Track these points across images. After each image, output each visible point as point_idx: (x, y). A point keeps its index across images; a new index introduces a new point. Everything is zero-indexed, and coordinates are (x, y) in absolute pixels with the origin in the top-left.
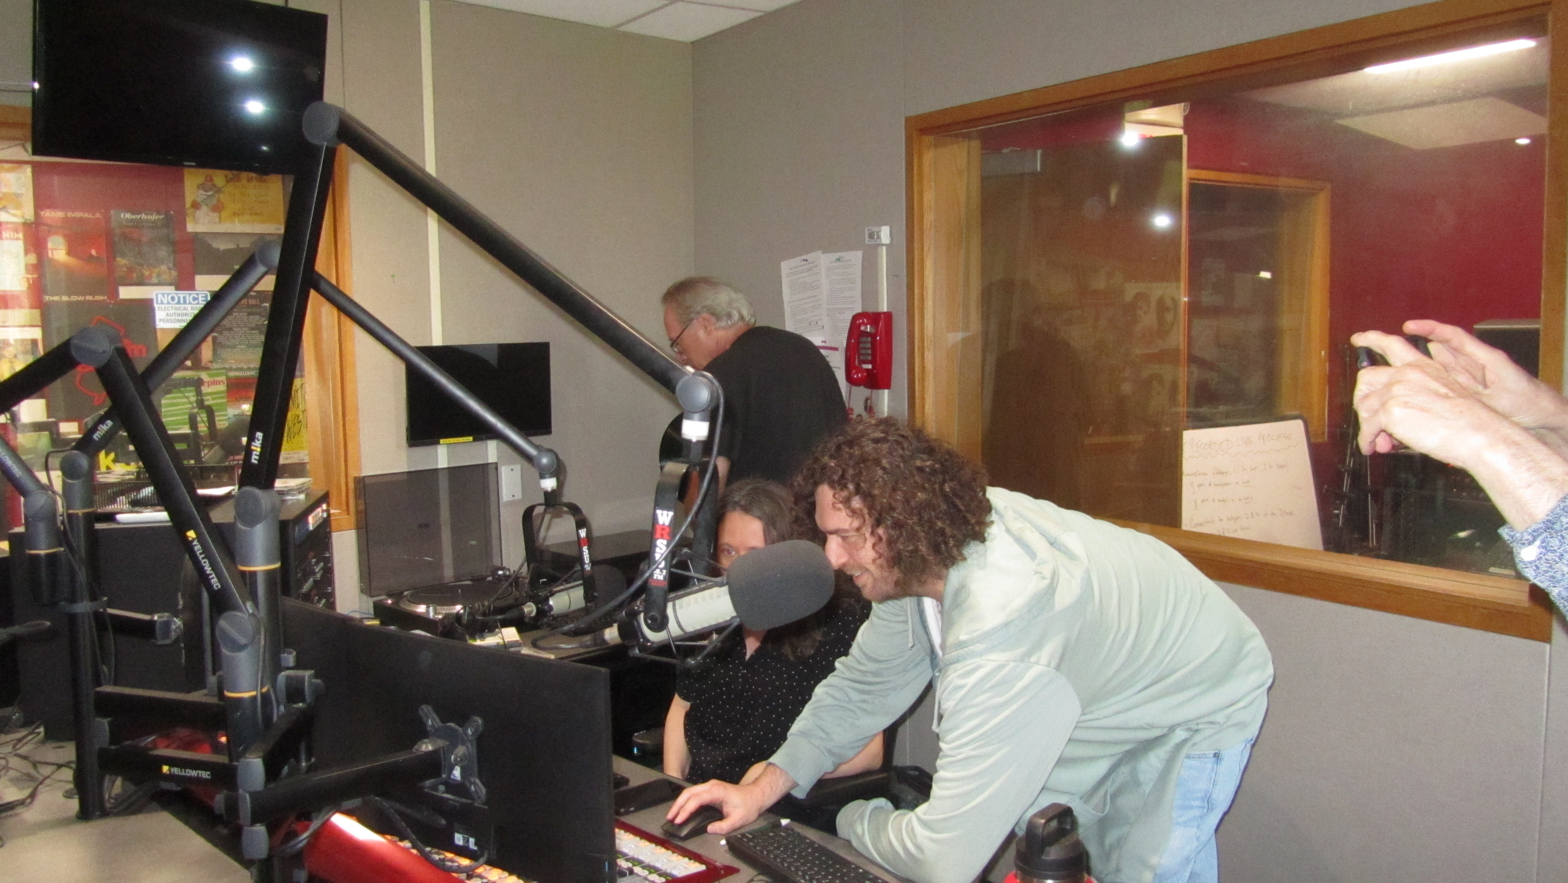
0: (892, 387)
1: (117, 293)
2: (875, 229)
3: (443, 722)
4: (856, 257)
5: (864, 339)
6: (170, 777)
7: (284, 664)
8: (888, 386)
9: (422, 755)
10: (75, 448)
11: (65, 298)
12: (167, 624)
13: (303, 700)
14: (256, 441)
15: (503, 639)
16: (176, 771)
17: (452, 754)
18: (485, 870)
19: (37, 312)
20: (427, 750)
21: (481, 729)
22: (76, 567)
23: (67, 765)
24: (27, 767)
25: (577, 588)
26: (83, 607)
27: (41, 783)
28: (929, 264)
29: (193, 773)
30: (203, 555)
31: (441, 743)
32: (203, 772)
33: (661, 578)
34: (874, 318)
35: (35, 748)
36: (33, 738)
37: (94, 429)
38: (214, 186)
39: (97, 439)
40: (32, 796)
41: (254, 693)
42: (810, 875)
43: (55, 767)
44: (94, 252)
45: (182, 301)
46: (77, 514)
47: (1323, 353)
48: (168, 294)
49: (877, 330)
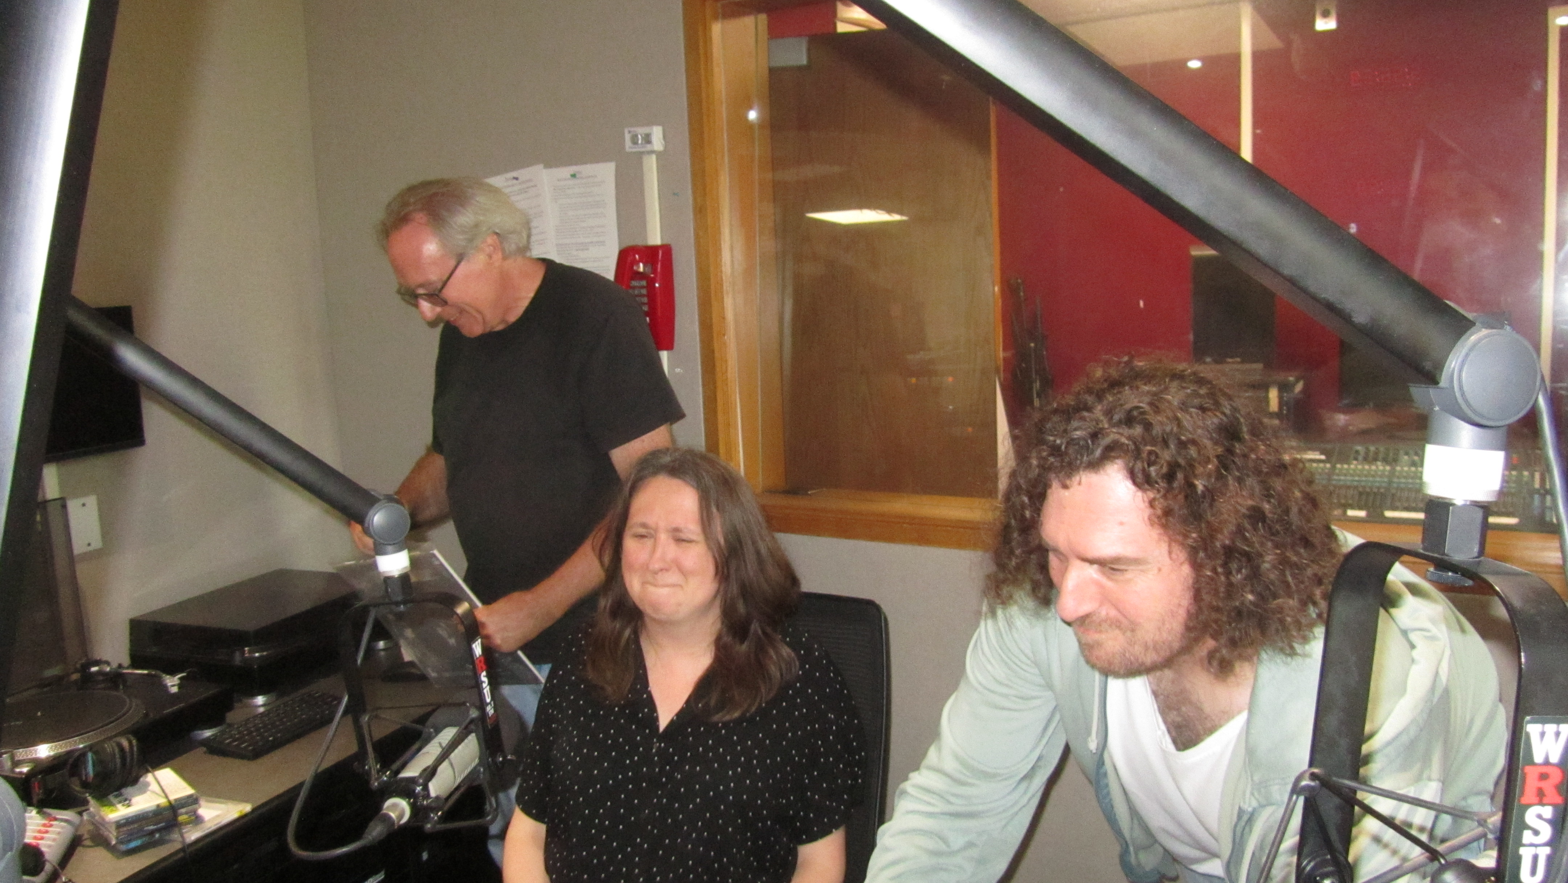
0: (677, 345)
2: (641, 131)
4: (605, 172)
5: (637, 283)
8: (671, 346)
49: (654, 271)
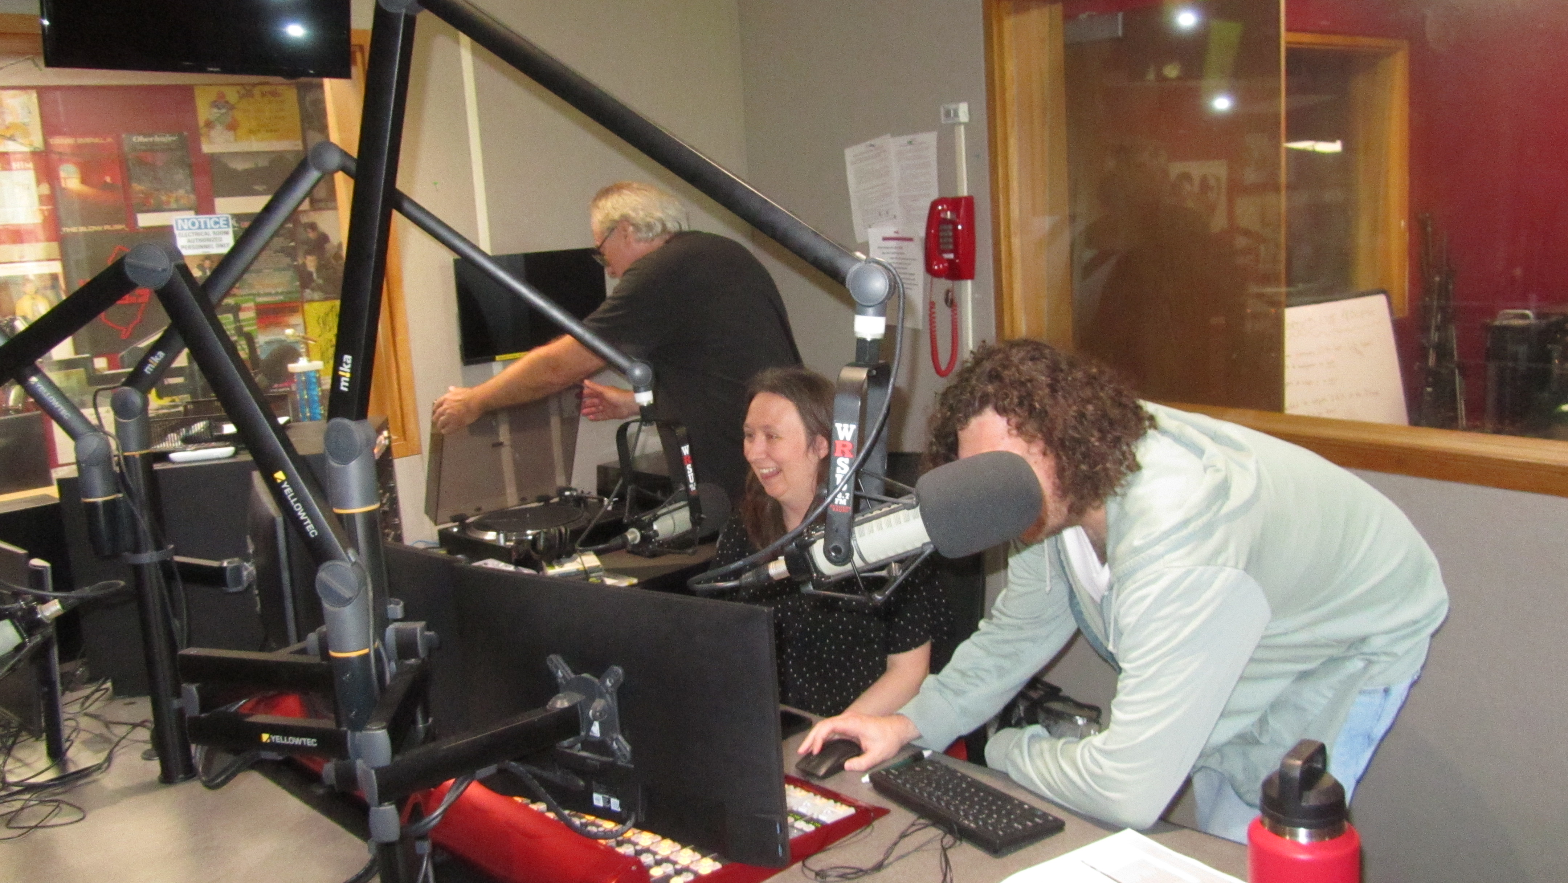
0: (976, 277)
1: (135, 221)
2: (952, 107)
3: (575, 672)
4: (929, 139)
5: (945, 227)
6: (272, 746)
7: (391, 615)
8: (970, 275)
9: (557, 713)
10: (125, 384)
11: (82, 229)
12: (238, 570)
13: (415, 655)
14: (344, 365)
15: (583, 564)
16: (278, 739)
17: (590, 709)
18: (634, 834)
19: (55, 245)
20: (562, 707)
21: (622, 680)
22: (137, 512)
23: (142, 724)
24: (97, 727)
25: (681, 510)
26: (148, 557)
27: (117, 744)
28: (1013, 142)
29: (297, 741)
30: (295, 499)
31: (577, 698)
32: (308, 739)
33: (843, 502)
34: (955, 203)
35: (105, 705)
36: (102, 695)
37: (144, 362)
38: (227, 102)
39: (149, 373)
40: (109, 759)
41: (366, 651)
42: (973, 815)
43: (130, 727)
44: (108, 179)
45: (203, 226)
46: (134, 456)
47: (1403, 223)
48: (188, 219)
49: (958, 216)
